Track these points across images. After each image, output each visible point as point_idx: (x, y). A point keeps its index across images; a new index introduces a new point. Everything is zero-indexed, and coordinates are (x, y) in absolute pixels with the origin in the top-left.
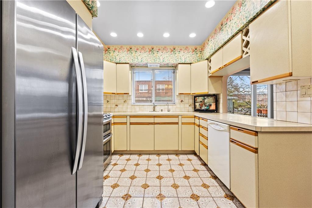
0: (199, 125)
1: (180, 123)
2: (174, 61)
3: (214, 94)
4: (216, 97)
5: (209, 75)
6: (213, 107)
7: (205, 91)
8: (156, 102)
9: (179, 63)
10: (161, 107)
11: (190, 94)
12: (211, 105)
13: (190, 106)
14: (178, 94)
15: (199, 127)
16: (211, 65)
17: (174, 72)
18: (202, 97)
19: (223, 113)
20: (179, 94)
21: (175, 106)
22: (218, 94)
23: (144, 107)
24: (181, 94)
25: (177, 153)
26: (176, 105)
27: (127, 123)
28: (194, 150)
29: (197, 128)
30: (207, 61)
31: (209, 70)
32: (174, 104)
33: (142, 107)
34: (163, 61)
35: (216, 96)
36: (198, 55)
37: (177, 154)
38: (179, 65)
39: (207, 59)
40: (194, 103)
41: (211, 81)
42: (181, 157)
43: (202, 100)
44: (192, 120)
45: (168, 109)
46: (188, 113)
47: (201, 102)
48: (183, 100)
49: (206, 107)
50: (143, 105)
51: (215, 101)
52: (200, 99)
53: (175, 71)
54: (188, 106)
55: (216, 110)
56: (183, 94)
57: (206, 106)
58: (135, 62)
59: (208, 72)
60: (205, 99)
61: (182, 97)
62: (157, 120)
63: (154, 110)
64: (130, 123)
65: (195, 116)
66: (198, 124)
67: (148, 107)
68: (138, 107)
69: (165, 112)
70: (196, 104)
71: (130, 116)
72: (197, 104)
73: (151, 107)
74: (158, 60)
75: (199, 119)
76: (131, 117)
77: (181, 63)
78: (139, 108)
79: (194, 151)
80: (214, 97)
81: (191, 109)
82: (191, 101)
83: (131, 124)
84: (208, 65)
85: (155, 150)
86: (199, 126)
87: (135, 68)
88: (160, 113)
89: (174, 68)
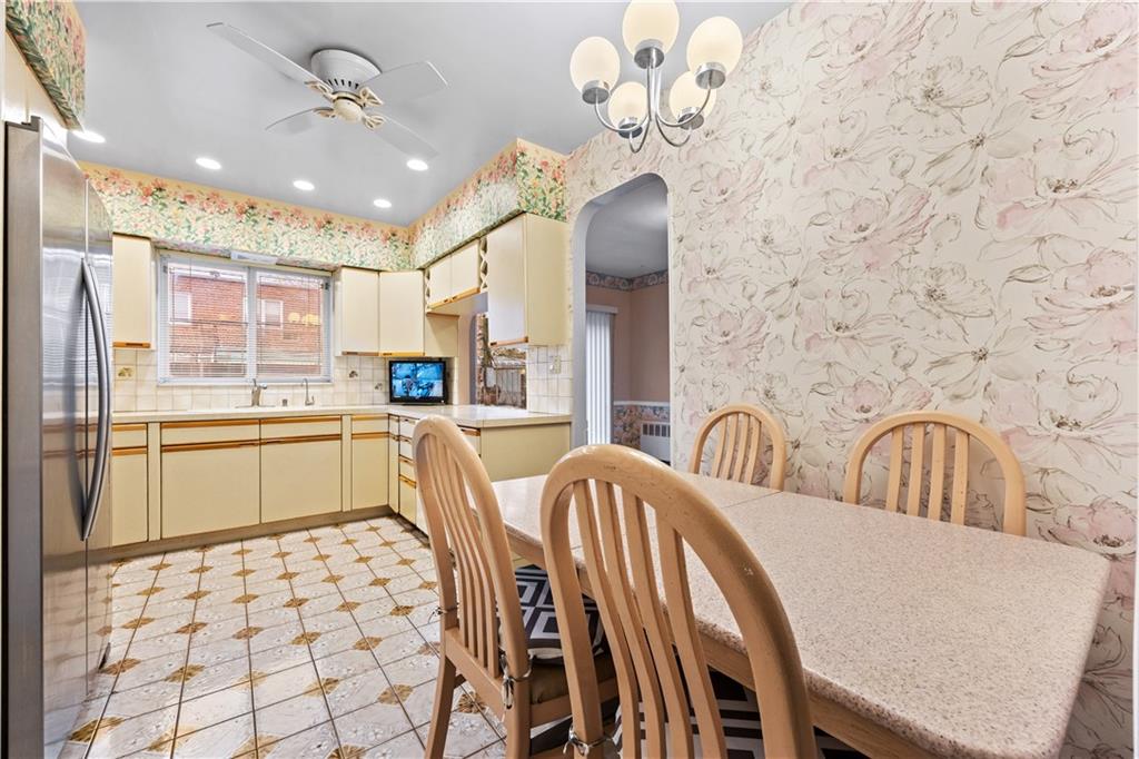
0: (399, 436)
1: (346, 436)
2: (326, 258)
3: (440, 359)
4: (444, 366)
5: (427, 311)
6: (437, 391)
7: (416, 349)
8: (263, 376)
9: (344, 266)
10: (281, 391)
11: (377, 354)
12: (431, 386)
13: (377, 388)
14: (340, 354)
15: (398, 440)
16: (431, 284)
17: (327, 286)
18: (411, 366)
19: (460, 404)
20: (343, 353)
21: (331, 390)
22: (450, 359)
23: (214, 391)
24: (348, 353)
25: (337, 520)
26: (333, 386)
27: (147, 447)
28: (386, 503)
29: (394, 443)
30: (421, 273)
31: (427, 298)
32: (329, 381)
33: (208, 391)
34: (291, 252)
35: (444, 363)
36: (399, 252)
37: (336, 525)
38: (344, 270)
39: (422, 269)
40: (388, 379)
41: (432, 325)
42: (349, 528)
43: (409, 372)
44: (382, 426)
45: (307, 399)
46: (371, 407)
47: (408, 377)
48: (357, 371)
49: (420, 391)
50: (210, 387)
51: (441, 375)
52: (404, 370)
53: (331, 284)
54: (371, 387)
55: (446, 399)
56: (356, 353)
57: (419, 388)
58: (181, 237)
59: (425, 303)
60: (417, 369)
61: (354, 363)
62: (270, 431)
63: (256, 402)
64: (162, 446)
65: (389, 415)
66: (397, 434)
67: (231, 391)
68: (189, 391)
69: (297, 407)
70: (395, 382)
71: (161, 423)
72: (398, 384)
73: (242, 391)
74: (272, 246)
75: (398, 421)
76: (164, 425)
77: (350, 264)
78: (192, 395)
79: (388, 506)
80: (438, 365)
81: (381, 396)
82: (382, 374)
83: (165, 449)
84: (424, 285)
85: (263, 521)
86: (398, 438)
87: (171, 253)
88: (279, 410)
89: (329, 274)
